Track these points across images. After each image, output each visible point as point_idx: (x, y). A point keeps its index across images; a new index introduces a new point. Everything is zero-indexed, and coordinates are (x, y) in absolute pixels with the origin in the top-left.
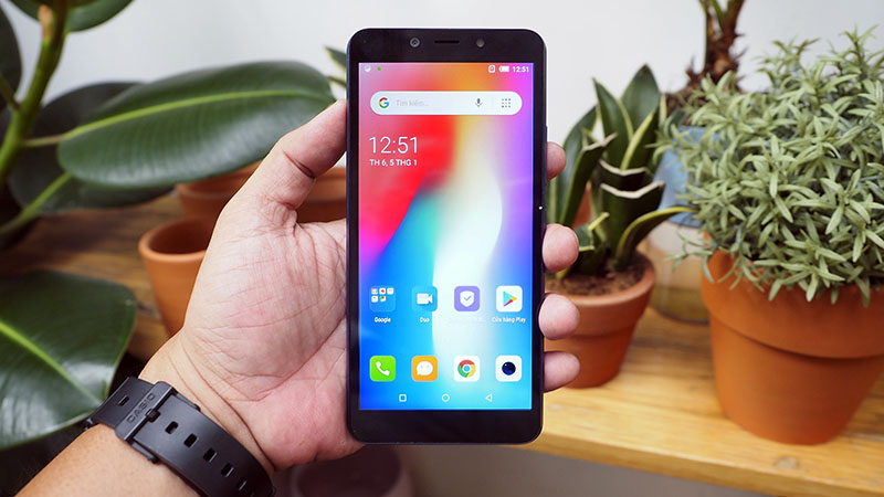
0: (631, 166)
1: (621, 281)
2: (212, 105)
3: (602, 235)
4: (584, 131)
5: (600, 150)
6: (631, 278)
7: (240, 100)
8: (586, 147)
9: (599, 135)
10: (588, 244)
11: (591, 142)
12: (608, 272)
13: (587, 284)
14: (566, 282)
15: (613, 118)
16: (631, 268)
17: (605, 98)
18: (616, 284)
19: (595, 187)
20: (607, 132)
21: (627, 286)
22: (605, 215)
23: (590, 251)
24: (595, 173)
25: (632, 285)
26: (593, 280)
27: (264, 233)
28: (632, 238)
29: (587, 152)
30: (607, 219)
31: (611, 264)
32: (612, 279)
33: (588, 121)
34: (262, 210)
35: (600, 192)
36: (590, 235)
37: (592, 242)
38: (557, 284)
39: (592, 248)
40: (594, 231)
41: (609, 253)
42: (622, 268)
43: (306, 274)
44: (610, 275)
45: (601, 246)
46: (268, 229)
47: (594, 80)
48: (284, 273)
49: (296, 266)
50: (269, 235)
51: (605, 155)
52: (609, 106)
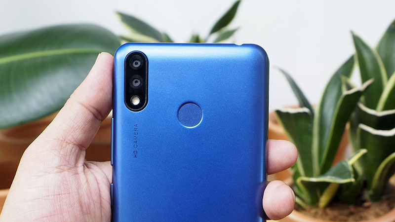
0: (386, 108)
1: (375, 208)
2: (20, 63)
3: (360, 170)
4: (343, 78)
5: (358, 94)
6: (385, 206)
7: (44, 57)
8: (345, 92)
9: (356, 82)
10: (349, 177)
11: (349, 87)
12: (364, 201)
13: (346, 212)
14: (329, 211)
15: (369, 65)
16: (384, 197)
17: (362, 48)
18: (372, 211)
19: (354, 128)
20: (364, 78)
21: (381, 213)
22: (364, 151)
23: (350, 183)
24: (354, 115)
25: (386, 212)
26: (352, 208)
27: (63, 171)
28: (386, 172)
29: (347, 96)
30: (364, 156)
31: (367, 194)
32: (368, 207)
33: (347, 69)
34: (61, 153)
35: (358, 131)
36: (351, 169)
37: (352, 175)
38: (320, 212)
39: (353, 180)
40: (353, 166)
41: (365, 184)
42: (377, 197)
43: (92, 206)
44: (366, 204)
45: (359, 179)
46: (66, 168)
47: (352, 32)
48: (77, 205)
49: (86, 200)
50: (66, 173)
51: (362, 98)
52: (366, 55)
